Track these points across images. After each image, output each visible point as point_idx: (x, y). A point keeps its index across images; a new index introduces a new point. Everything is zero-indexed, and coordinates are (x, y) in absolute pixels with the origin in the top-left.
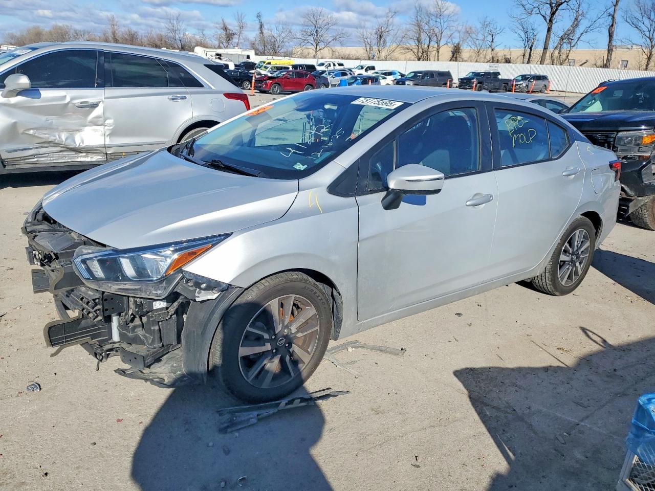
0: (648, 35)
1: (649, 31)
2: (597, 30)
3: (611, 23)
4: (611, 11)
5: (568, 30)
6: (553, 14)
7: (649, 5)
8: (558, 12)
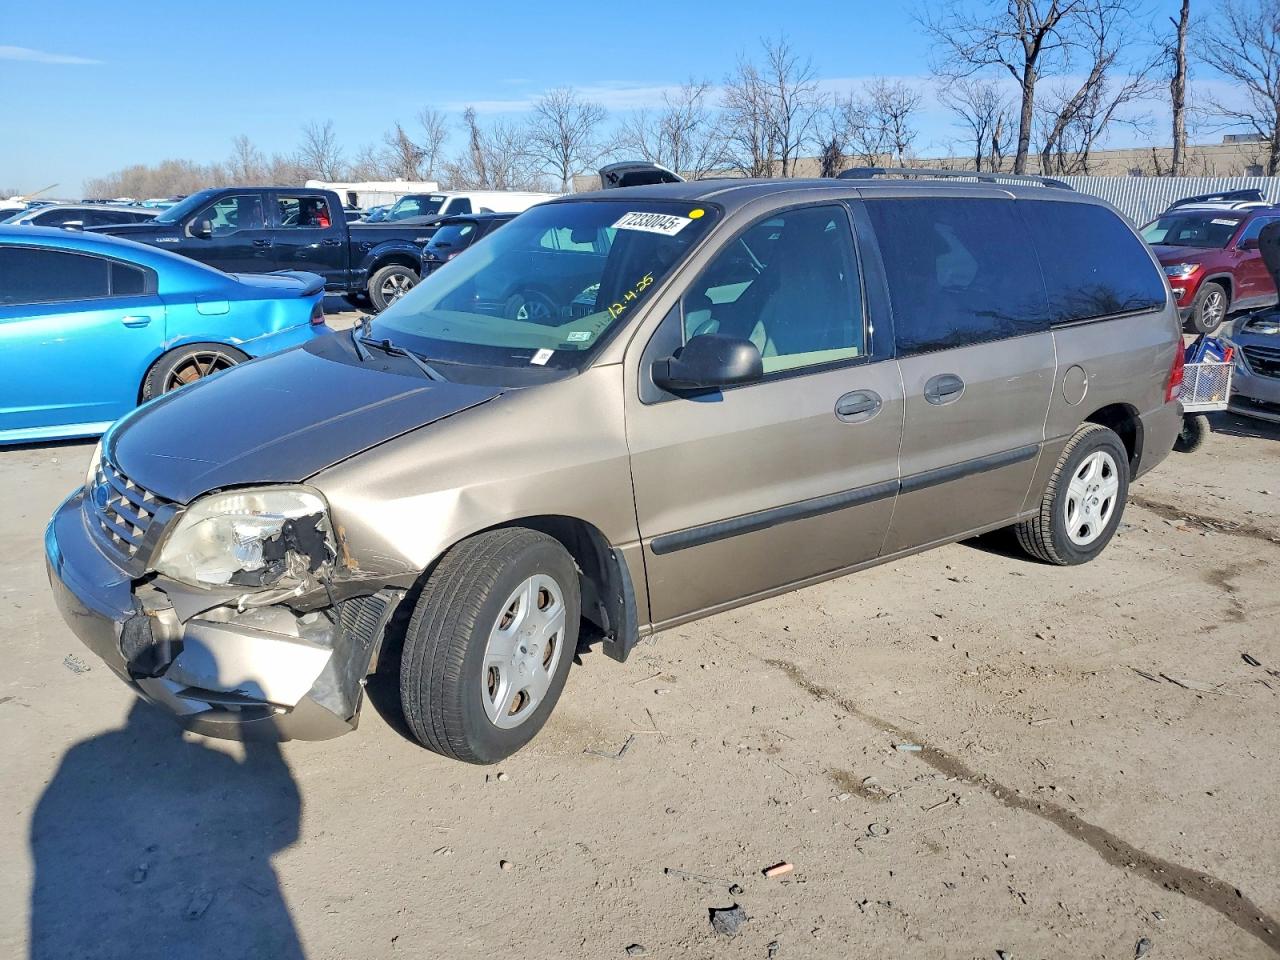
0: (1264, 88)
1: (1267, 78)
2: (1151, 94)
3: (1174, 71)
4: (1173, 42)
5: (1078, 97)
6: (1031, 59)
7: (1255, 11)
8: (1040, 53)
